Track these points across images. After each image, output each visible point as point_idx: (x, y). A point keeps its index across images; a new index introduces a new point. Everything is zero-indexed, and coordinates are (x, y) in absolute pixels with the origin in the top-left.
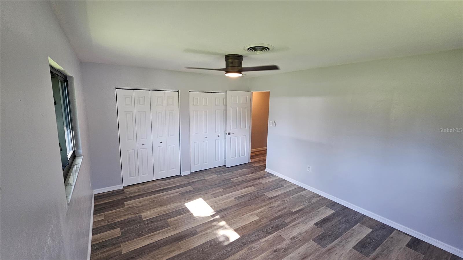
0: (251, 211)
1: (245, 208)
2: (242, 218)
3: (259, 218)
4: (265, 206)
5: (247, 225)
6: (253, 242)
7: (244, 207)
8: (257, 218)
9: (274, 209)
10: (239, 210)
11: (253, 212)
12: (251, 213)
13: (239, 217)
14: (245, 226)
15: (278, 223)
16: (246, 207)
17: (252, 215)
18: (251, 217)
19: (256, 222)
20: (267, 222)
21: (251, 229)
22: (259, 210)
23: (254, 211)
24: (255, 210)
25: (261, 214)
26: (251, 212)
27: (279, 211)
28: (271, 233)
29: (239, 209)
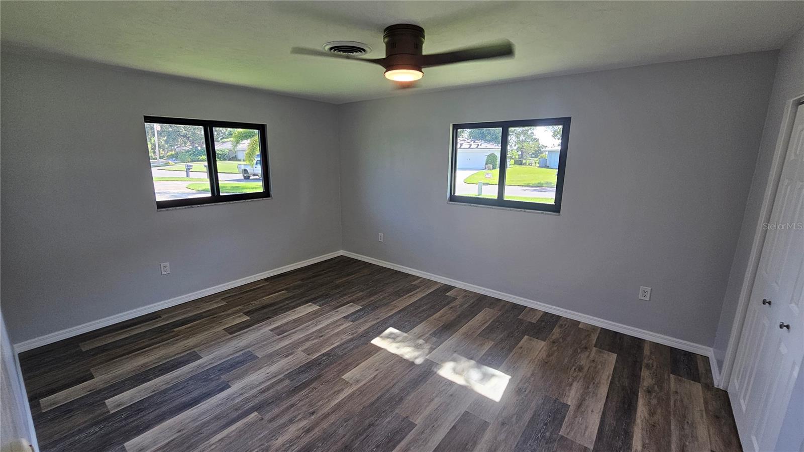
0: (361, 392)
1: (376, 397)
2: (377, 370)
3: (343, 377)
4: (326, 416)
5: (363, 360)
6: (352, 340)
7: (378, 399)
8: (346, 376)
9: (304, 409)
10: (388, 387)
11: (355, 389)
12: (359, 386)
13: (381, 370)
14: (367, 357)
15: (306, 375)
16: (374, 399)
17: (358, 381)
18: (358, 376)
19: (347, 368)
20: (326, 372)
21: (355, 356)
22: (342, 396)
23: (353, 393)
24: (351, 396)
25: (337, 388)
26: (361, 387)
27: (292, 406)
28: (323, 355)
29: (388, 390)
